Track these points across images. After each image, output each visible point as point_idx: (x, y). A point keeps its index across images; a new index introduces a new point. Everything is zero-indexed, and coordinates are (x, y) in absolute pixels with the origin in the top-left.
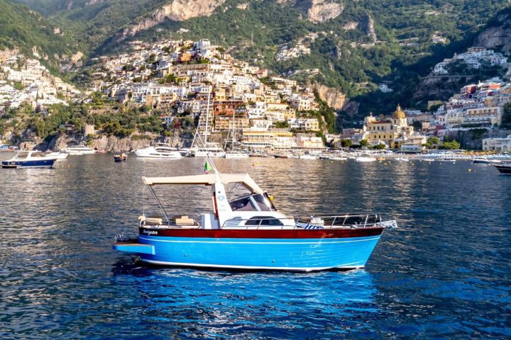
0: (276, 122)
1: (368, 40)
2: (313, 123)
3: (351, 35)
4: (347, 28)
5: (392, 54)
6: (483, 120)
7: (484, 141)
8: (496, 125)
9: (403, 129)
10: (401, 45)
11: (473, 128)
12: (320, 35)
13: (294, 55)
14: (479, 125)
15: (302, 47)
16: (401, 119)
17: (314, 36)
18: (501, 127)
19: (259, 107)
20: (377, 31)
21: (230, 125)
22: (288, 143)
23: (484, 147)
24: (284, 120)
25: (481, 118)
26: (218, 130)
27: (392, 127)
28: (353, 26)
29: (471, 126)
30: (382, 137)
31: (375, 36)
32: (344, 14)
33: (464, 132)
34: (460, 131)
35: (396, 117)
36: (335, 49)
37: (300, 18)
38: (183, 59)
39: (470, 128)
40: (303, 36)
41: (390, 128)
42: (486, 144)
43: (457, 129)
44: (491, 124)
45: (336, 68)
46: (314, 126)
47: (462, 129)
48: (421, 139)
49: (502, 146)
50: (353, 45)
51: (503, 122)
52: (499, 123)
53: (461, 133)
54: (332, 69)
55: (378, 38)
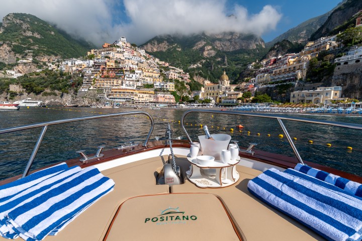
0: (146, 84)
1: (225, 65)
2: (171, 85)
3: (219, 63)
4: (217, 60)
5: (233, 70)
6: (288, 77)
7: (292, 94)
8: (301, 80)
9: (226, 88)
10: (236, 67)
11: (280, 84)
12: (207, 61)
13: (195, 67)
14: (285, 81)
15: (199, 65)
16: (225, 81)
17: (204, 61)
18: (306, 82)
19: (137, 74)
20: (228, 62)
21: (105, 84)
22: (147, 98)
23: (292, 100)
24: (152, 83)
25: (286, 76)
26: (96, 87)
27: (219, 87)
28: (219, 59)
29: (277, 83)
30: (212, 94)
31: (227, 64)
32: (216, 55)
33: (271, 88)
34: (268, 88)
35: (222, 80)
36: (211, 66)
37: (200, 55)
38: (105, 46)
39: (277, 85)
40: (200, 61)
41: (217, 87)
42: (294, 97)
43: (265, 86)
44: (296, 79)
45: (211, 73)
46: (171, 87)
47: (269, 86)
48: (237, 94)
49: (313, 98)
50: (219, 66)
51: (307, 77)
52: (304, 78)
53: (269, 90)
54: (209, 73)
55: (228, 64)
